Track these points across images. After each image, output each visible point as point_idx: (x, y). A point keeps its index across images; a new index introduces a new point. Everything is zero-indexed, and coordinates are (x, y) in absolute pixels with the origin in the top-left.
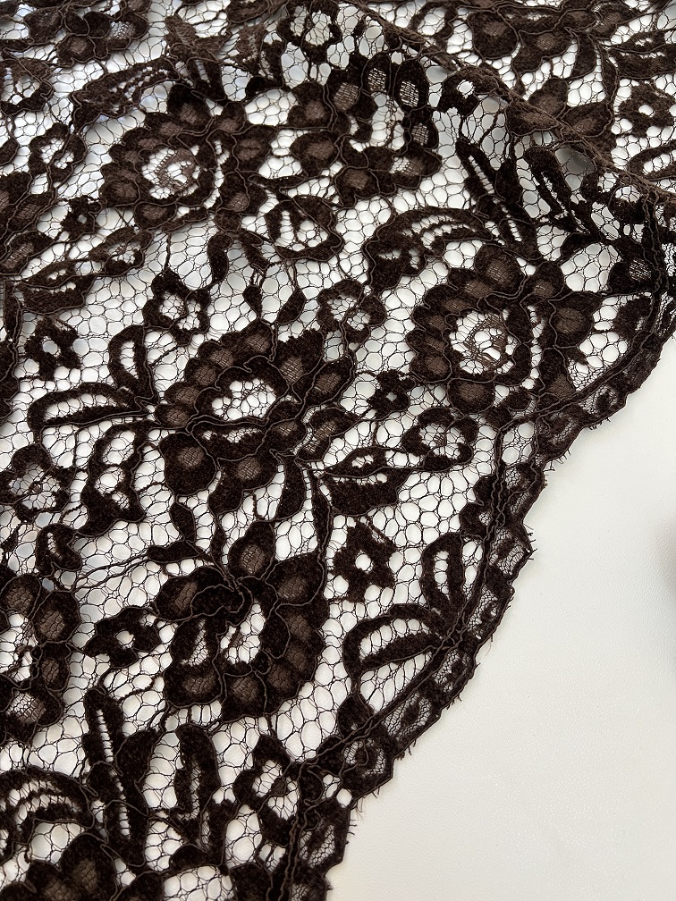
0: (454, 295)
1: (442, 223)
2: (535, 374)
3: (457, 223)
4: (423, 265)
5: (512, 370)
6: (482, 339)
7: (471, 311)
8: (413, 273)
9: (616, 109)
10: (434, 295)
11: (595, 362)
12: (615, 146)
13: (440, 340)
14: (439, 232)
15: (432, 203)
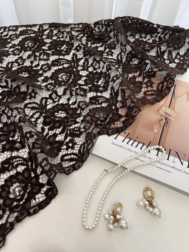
0: (15, 178)
1: (20, 160)
2: (24, 201)
3: (23, 161)
4: (11, 169)
5: (19, 198)
6: (17, 189)
7: (17, 182)
8: (9, 171)
9: (65, 143)
10: (11, 177)
11: (37, 200)
12: (61, 151)
13: (8, 188)
14: (18, 162)
15: (20, 155)
